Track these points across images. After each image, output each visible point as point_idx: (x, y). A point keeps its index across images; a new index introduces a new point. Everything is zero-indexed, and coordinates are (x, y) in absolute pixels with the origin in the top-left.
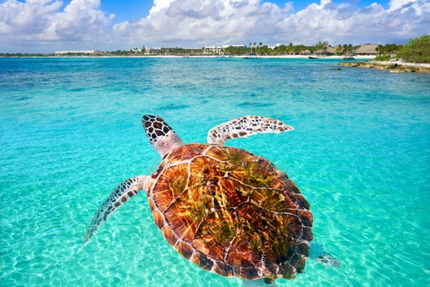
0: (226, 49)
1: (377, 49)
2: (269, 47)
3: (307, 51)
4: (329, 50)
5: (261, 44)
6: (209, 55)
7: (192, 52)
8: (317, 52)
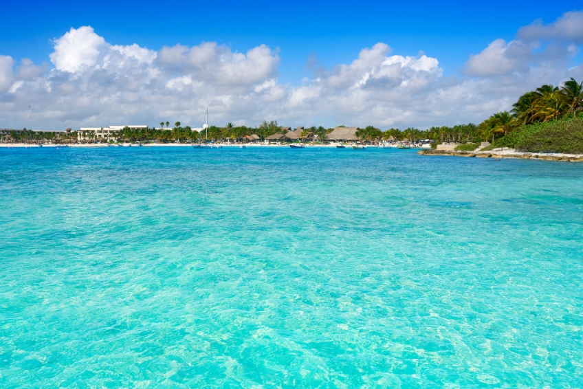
0: (121, 132)
1: (357, 134)
2: (193, 129)
3: (256, 136)
4: (290, 135)
5: (178, 124)
6: (90, 142)
7: (59, 138)
8: (272, 137)
